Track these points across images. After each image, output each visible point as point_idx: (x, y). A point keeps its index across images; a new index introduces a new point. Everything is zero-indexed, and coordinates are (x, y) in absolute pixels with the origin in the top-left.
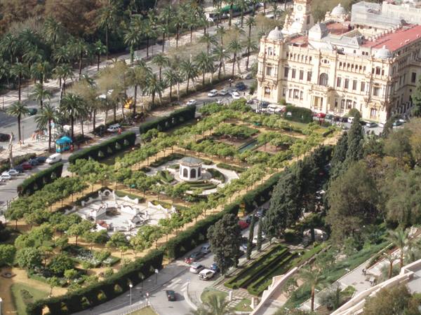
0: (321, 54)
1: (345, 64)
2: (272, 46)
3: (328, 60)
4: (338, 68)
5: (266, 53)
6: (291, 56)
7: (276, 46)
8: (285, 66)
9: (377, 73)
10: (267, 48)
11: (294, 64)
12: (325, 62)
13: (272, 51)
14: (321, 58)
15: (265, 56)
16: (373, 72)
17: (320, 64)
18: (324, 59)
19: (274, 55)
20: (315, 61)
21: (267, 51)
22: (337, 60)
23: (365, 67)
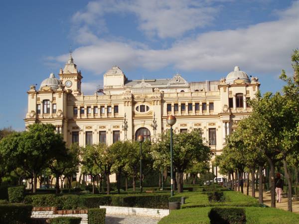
0: (133, 97)
1: (176, 105)
2: (49, 96)
3: (146, 104)
4: (165, 114)
5: (38, 112)
6: (82, 112)
7: (56, 95)
8: (72, 130)
9: (237, 106)
10: (40, 102)
11: (89, 123)
12: (142, 109)
13: (50, 106)
14: (134, 103)
15: (37, 116)
16: (231, 105)
17: (133, 114)
18: (138, 105)
19: (54, 111)
20: (125, 110)
21: (40, 108)
22: (162, 102)
23: (211, 104)
